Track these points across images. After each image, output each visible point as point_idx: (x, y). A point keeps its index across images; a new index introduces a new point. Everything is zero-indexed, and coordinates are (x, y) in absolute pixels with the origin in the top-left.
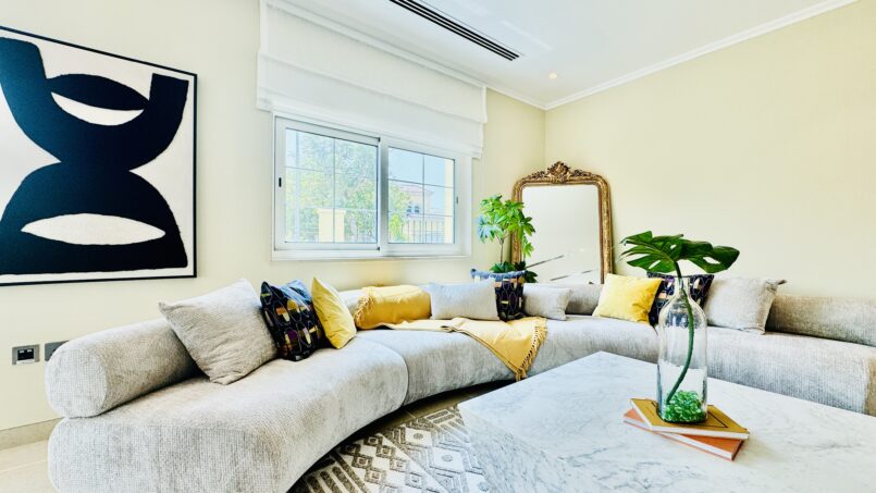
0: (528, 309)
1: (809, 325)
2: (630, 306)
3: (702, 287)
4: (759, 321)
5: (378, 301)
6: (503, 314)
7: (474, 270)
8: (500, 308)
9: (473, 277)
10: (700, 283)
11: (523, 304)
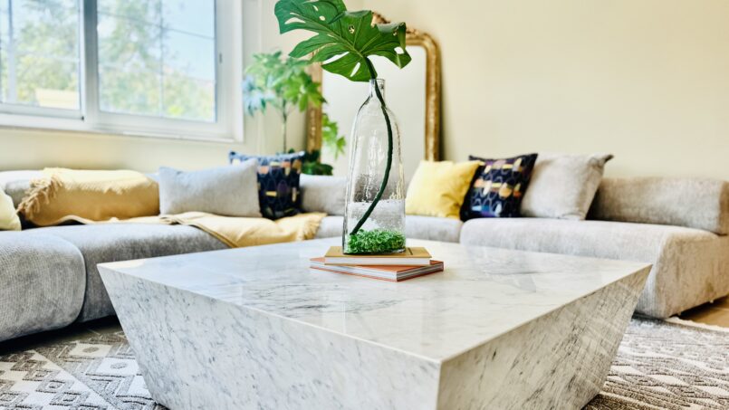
0: (306, 203)
1: (636, 211)
2: (438, 196)
3: (522, 169)
4: (579, 204)
5: (68, 188)
6: (269, 210)
7: (233, 153)
8: (264, 201)
9: (231, 160)
10: (522, 164)
11: (300, 198)
